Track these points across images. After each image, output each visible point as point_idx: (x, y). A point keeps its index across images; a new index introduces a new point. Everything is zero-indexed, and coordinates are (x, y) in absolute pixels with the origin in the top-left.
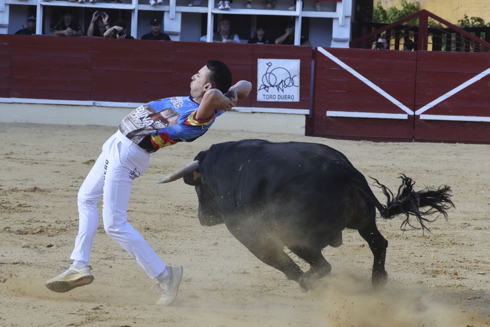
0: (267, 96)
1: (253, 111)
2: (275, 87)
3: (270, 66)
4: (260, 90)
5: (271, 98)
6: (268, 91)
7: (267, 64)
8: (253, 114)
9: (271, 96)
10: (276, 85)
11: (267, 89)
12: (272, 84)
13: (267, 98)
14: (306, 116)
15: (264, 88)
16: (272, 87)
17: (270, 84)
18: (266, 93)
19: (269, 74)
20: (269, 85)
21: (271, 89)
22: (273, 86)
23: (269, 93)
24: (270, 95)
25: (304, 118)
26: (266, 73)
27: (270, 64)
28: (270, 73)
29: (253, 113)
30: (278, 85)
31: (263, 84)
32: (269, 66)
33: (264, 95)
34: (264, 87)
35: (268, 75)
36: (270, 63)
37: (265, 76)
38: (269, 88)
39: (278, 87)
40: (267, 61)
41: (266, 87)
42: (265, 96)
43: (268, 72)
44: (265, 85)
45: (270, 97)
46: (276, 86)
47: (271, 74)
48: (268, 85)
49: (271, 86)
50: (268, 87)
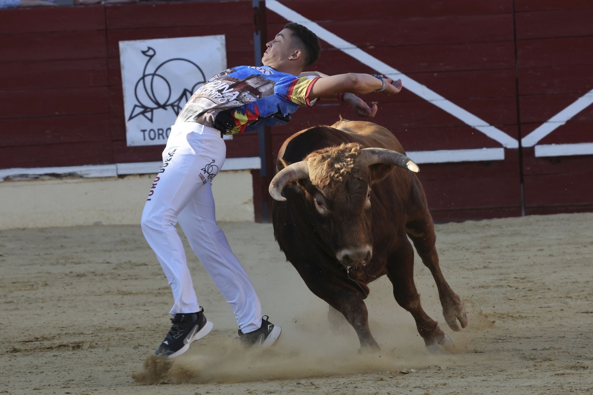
0: (152, 133)
1: (121, 172)
2: (169, 108)
3: (151, 57)
4: (131, 118)
5: (161, 137)
6: (151, 120)
7: (144, 53)
8: (121, 181)
9: (161, 132)
10: (170, 102)
11: (149, 115)
12: (162, 102)
13: (152, 136)
14: (254, 172)
15: (143, 113)
16: (161, 110)
17: (157, 103)
18: (147, 125)
19: (150, 77)
20: (152, 105)
21: (158, 113)
22: (164, 107)
23: (155, 126)
24: (159, 130)
25: (249, 178)
26: (144, 76)
27: (151, 53)
28: (154, 75)
29: (121, 176)
30: (176, 104)
31: (138, 104)
32: (148, 58)
33: (144, 131)
34: (141, 110)
35: (148, 79)
36: (149, 48)
37: (141, 83)
38: (155, 111)
39: (176, 108)
40: (144, 44)
41: (146, 109)
42: (147, 133)
43: (147, 73)
44: (143, 106)
45: (159, 134)
46: (172, 105)
47: (156, 78)
48: (150, 104)
49: (159, 106)
50: (152, 110)
